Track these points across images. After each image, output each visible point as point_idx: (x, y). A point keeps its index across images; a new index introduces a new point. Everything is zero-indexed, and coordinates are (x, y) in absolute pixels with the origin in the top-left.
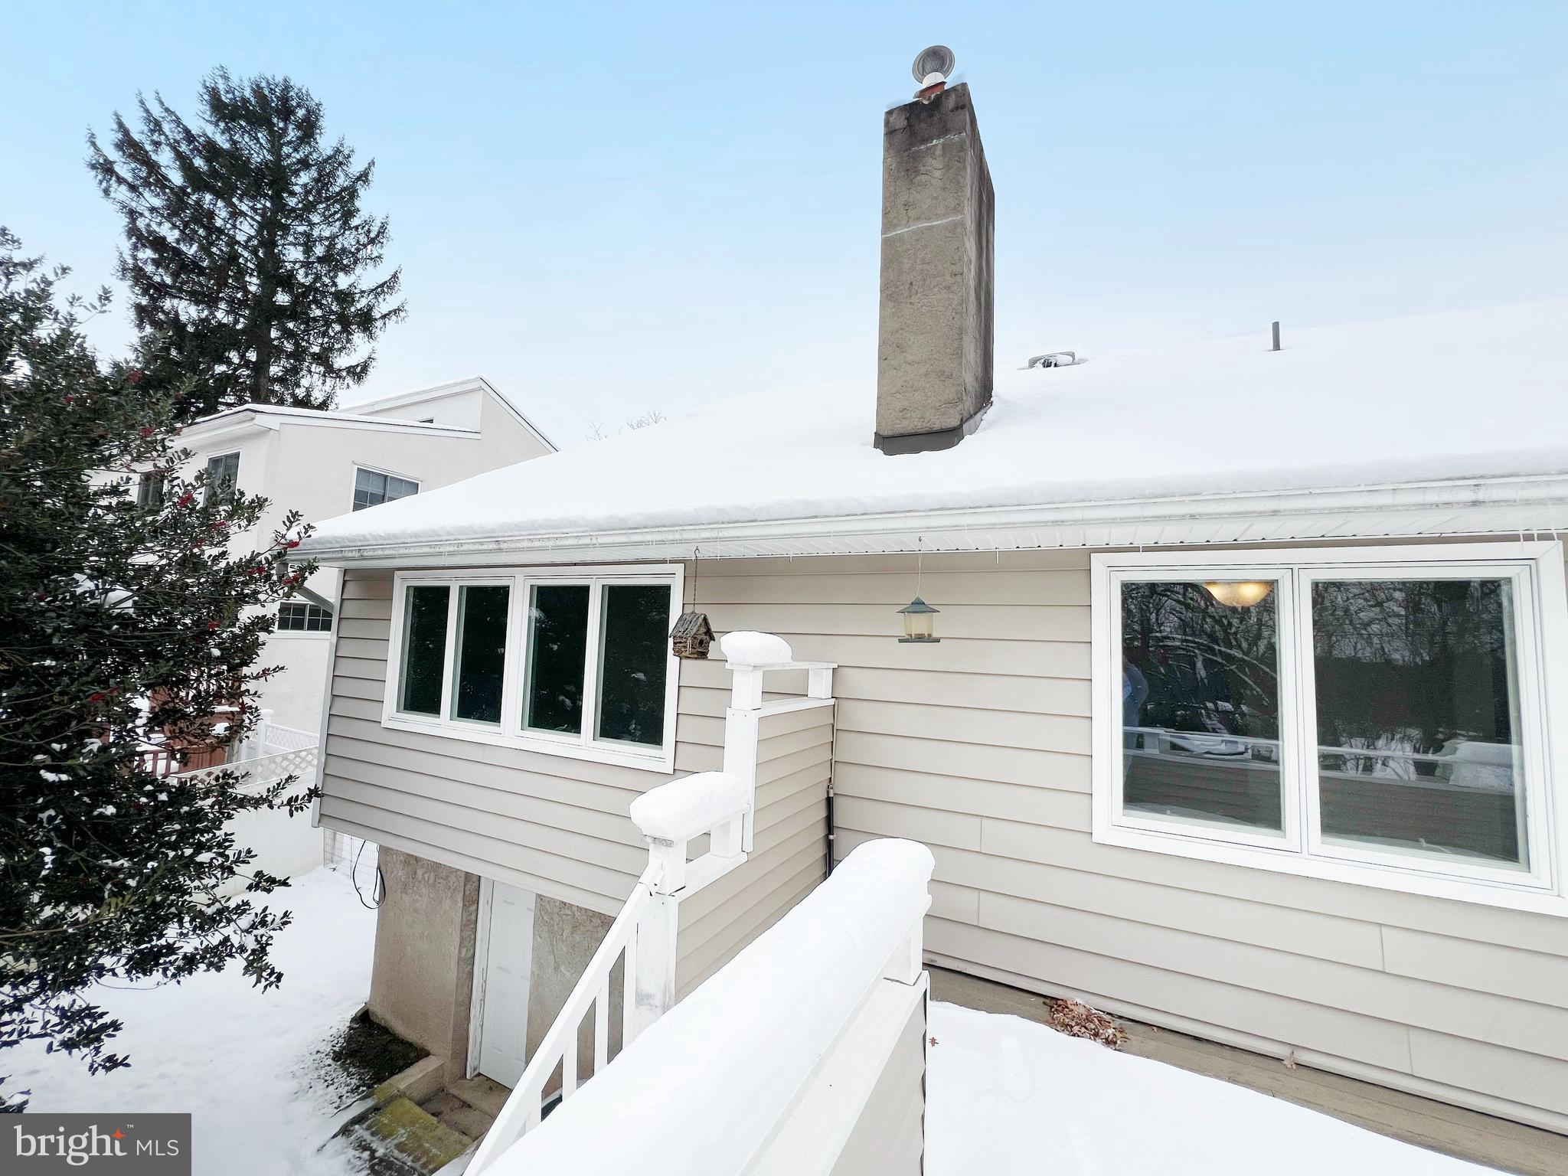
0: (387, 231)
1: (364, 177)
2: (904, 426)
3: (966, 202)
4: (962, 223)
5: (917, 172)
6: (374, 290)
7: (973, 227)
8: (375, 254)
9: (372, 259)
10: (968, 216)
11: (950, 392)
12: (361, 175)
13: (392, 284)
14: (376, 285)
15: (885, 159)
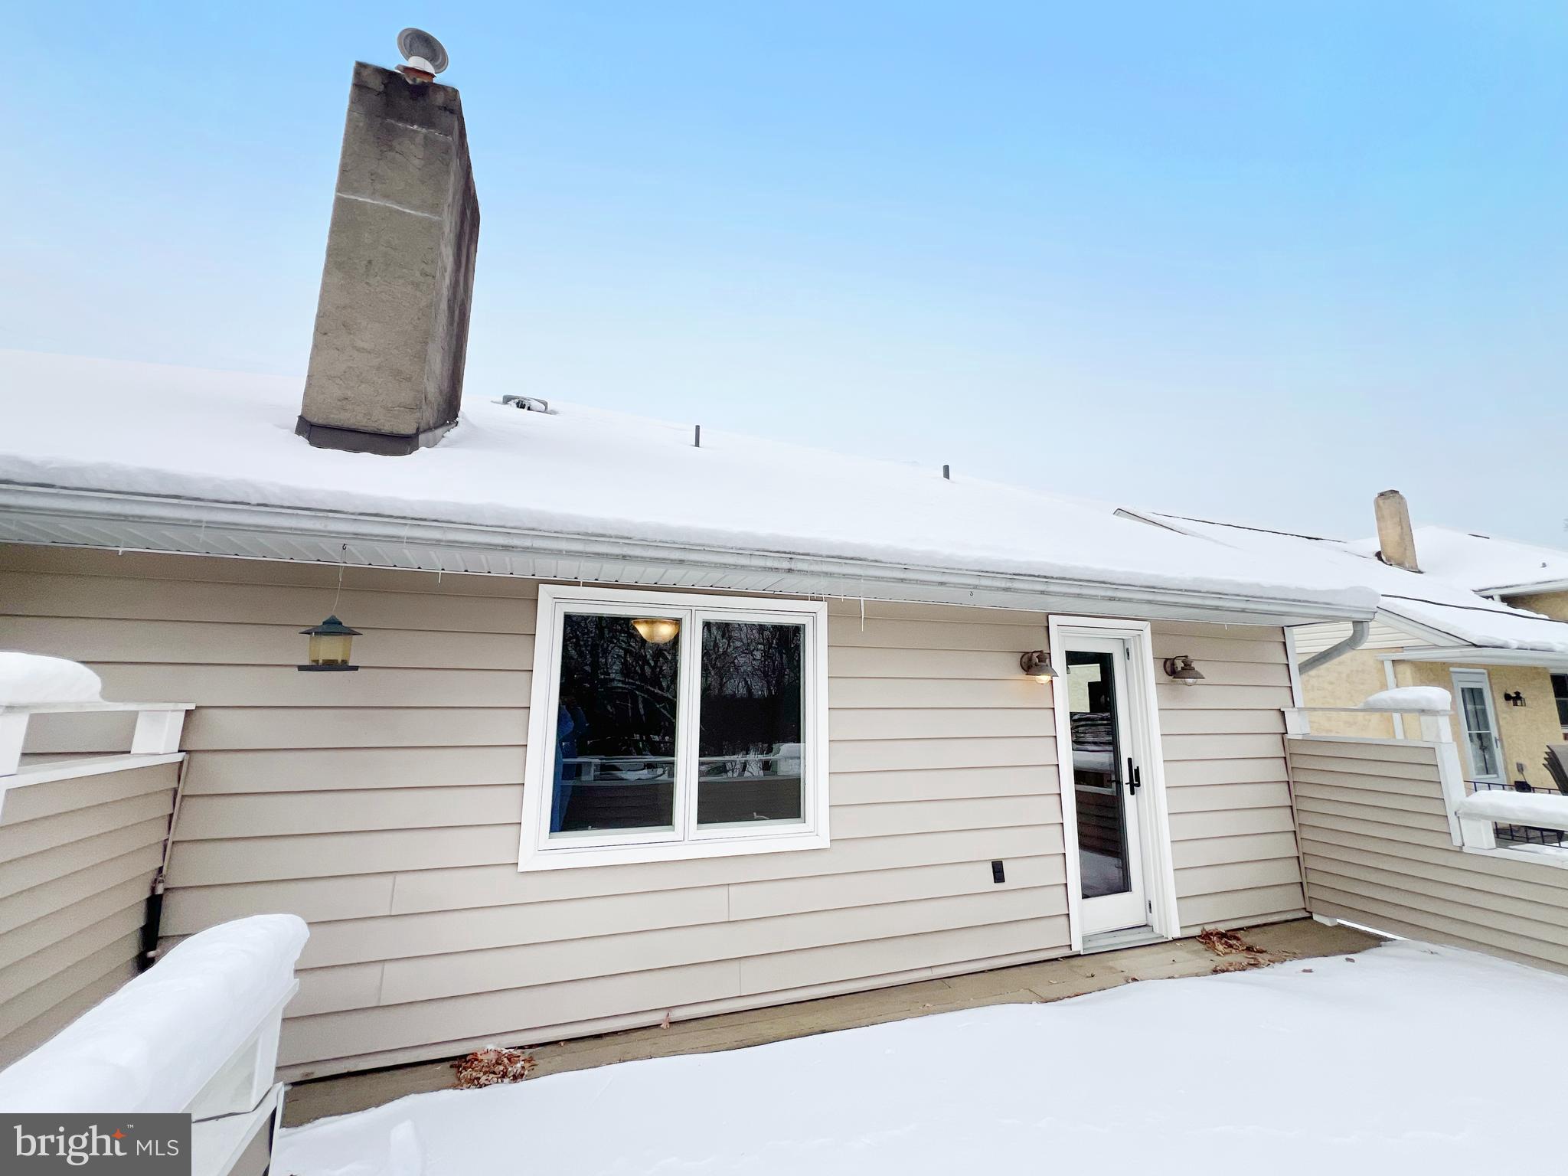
2: (342, 418)
3: (446, 208)
4: (439, 226)
5: (391, 148)
7: (452, 236)
10: (448, 221)
11: (406, 396)
15: (350, 110)
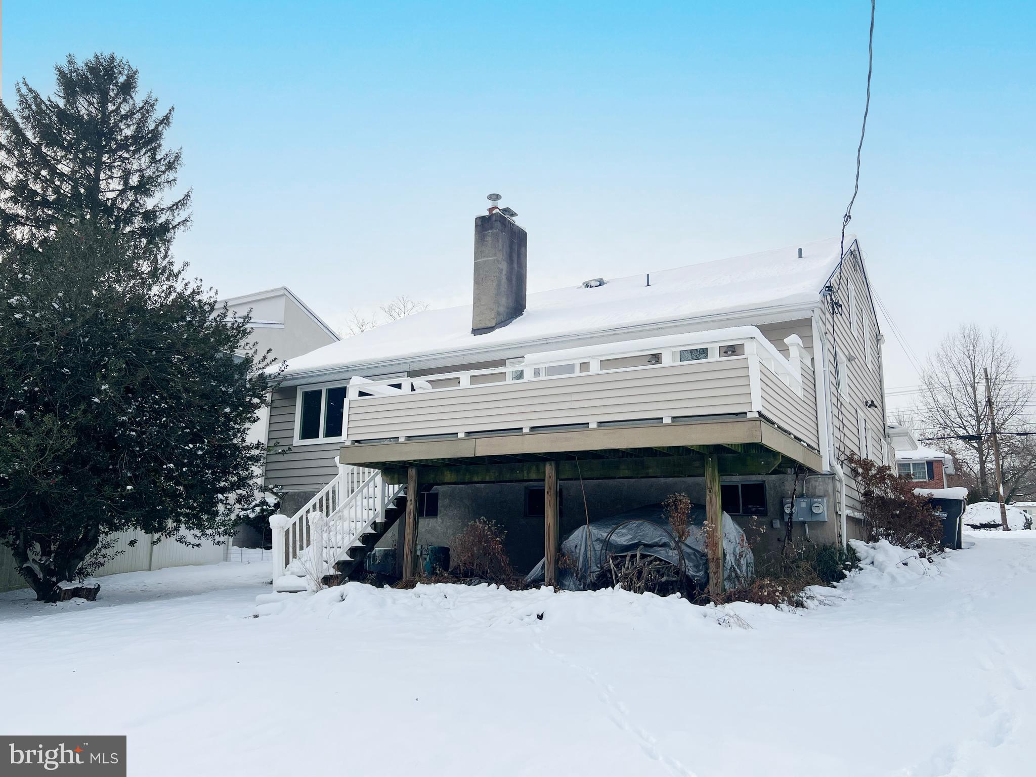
0: (180, 159)
1: (166, 120)
2: (480, 325)
3: (498, 252)
4: (497, 260)
5: (484, 241)
6: (170, 207)
8: (171, 178)
9: (168, 182)
10: (500, 256)
12: (164, 119)
13: (185, 202)
14: (172, 203)
